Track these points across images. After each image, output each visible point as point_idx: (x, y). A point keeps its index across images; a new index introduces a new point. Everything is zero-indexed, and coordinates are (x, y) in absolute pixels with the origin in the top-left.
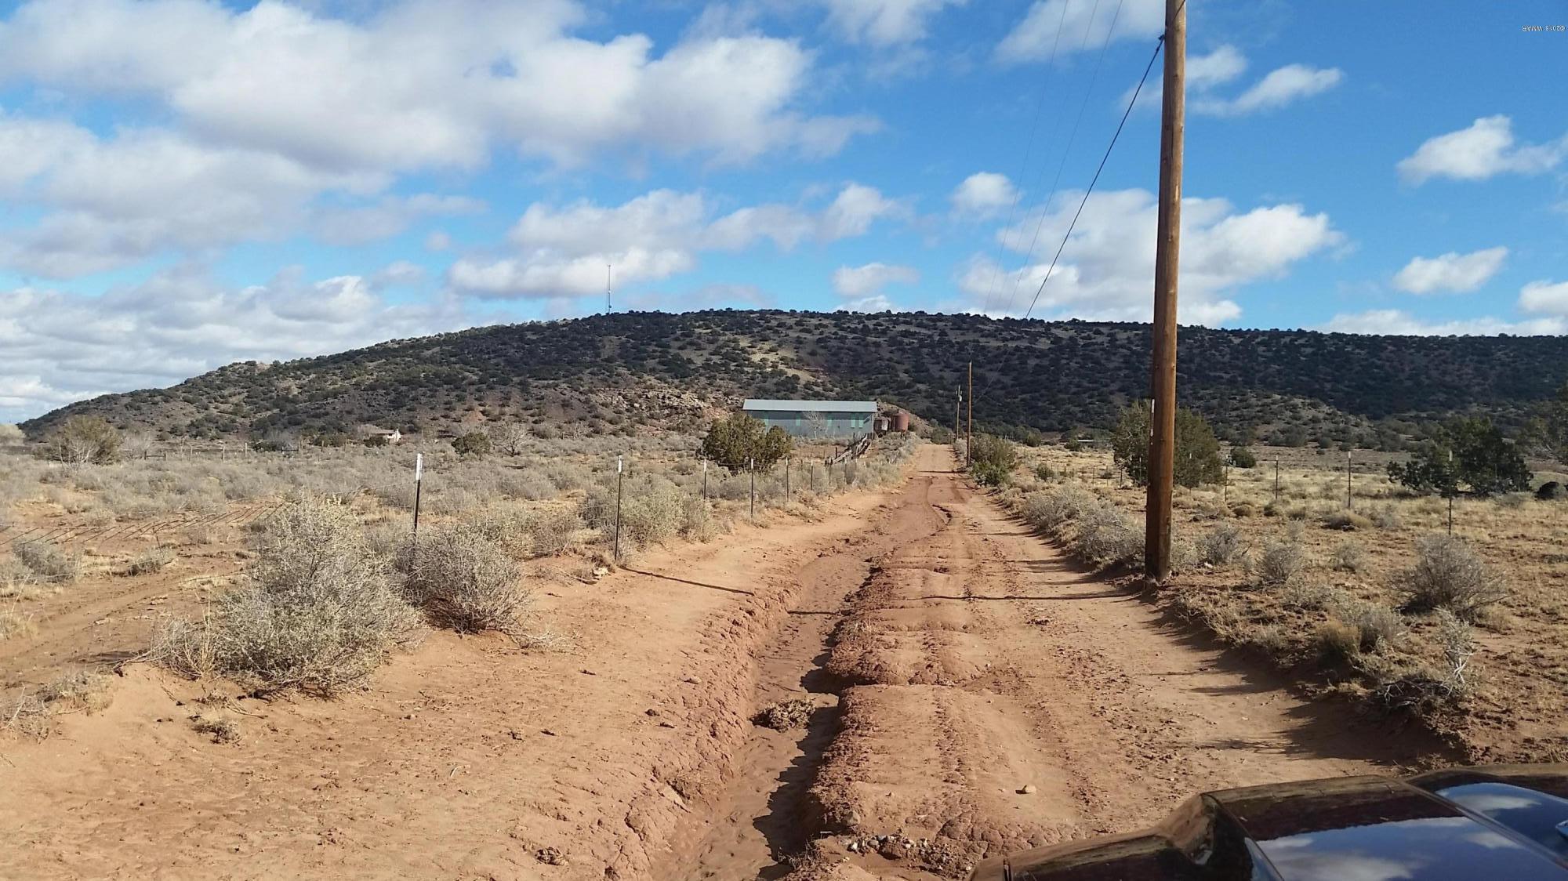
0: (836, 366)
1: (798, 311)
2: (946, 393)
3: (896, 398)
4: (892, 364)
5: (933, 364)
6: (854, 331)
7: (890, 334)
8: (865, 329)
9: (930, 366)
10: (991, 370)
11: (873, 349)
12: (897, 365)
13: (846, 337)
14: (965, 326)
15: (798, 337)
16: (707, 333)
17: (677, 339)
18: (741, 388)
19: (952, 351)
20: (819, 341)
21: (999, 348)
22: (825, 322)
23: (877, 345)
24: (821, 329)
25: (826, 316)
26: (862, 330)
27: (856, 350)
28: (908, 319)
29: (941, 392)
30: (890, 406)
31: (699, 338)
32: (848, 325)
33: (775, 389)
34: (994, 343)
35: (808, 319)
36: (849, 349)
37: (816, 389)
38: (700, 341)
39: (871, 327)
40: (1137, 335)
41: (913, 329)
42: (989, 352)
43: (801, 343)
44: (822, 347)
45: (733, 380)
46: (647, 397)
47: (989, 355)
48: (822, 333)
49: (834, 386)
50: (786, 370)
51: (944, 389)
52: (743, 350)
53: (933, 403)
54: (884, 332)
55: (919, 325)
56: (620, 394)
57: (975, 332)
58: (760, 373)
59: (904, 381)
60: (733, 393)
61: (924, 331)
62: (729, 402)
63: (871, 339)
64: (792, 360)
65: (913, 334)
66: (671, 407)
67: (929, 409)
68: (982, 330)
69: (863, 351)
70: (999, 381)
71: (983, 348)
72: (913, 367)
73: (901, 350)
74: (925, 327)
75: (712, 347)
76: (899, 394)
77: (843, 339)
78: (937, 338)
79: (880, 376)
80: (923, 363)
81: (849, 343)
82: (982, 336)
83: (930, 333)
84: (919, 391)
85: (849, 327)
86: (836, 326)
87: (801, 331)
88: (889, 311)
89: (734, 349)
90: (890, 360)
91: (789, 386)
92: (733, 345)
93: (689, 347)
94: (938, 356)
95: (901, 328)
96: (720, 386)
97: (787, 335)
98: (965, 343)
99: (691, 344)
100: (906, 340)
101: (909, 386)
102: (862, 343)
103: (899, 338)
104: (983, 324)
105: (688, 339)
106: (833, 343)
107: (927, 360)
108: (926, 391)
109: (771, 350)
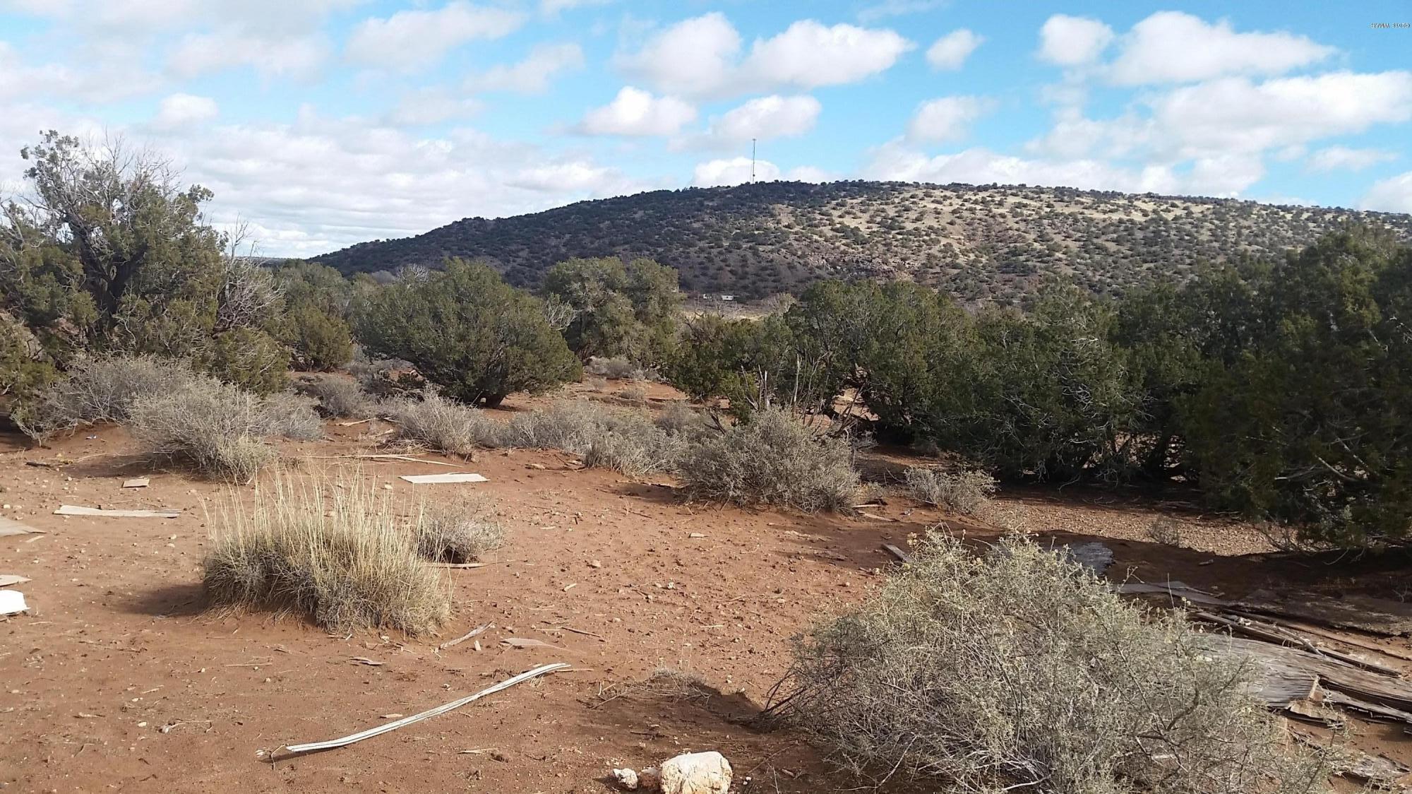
0: (974, 235)
1: (920, 183)
4: (1021, 233)
5: (1056, 234)
6: (976, 202)
7: (1007, 205)
10: (1107, 241)
11: (1002, 220)
13: (973, 209)
14: (1065, 198)
15: (934, 208)
16: (858, 203)
19: (1069, 223)
20: (953, 211)
21: (1104, 220)
22: (947, 193)
23: (1002, 216)
24: (949, 201)
25: (946, 187)
26: (982, 202)
27: (986, 221)
28: (1015, 191)
29: (1078, 260)
31: (853, 207)
32: (968, 195)
34: (1099, 215)
35: (933, 191)
36: (980, 220)
39: (988, 198)
40: (1208, 209)
41: (1024, 200)
42: (1098, 223)
43: (939, 213)
44: (958, 218)
46: (844, 261)
47: (1100, 226)
48: (951, 204)
50: (938, 238)
51: (1076, 256)
52: (894, 219)
54: (1001, 204)
55: (1026, 197)
56: (823, 258)
57: (1076, 204)
58: (922, 241)
60: (909, 258)
61: (1034, 203)
62: (907, 266)
63: (994, 210)
64: (939, 228)
65: (1025, 206)
66: (866, 270)
68: (1082, 203)
69: (994, 222)
70: (1119, 251)
71: (1091, 219)
72: (1039, 237)
73: (1025, 221)
74: (1033, 198)
75: (866, 216)
77: (971, 210)
81: (979, 214)
86: (958, 197)
88: (995, 184)
89: (885, 218)
92: (883, 214)
94: (1058, 228)
95: (1013, 199)
96: (897, 252)
98: (1075, 215)
99: (848, 212)
100: (1024, 212)
102: (991, 214)
103: (1016, 210)
104: (1078, 195)
105: (844, 209)
106: (966, 214)
107: (1049, 230)
109: (917, 220)
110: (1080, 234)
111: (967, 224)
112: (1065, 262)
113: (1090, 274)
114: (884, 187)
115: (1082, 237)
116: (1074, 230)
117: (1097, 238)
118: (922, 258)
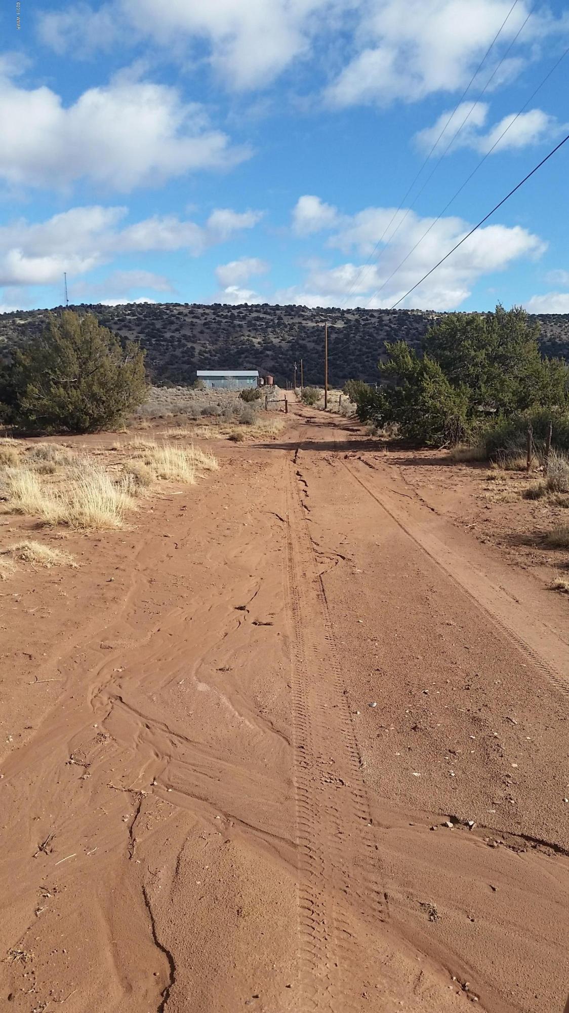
0: (217, 340)
1: (190, 304)
2: (284, 357)
3: (254, 360)
4: (250, 338)
5: (275, 338)
6: (226, 317)
7: (248, 318)
8: (232, 316)
9: (273, 340)
10: (310, 342)
11: (238, 329)
12: (253, 339)
13: (221, 322)
14: (293, 313)
15: (192, 322)
16: (134, 319)
17: (115, 323)
18: (160, 355)
19: (286, 330)
20: (205, 324)
21: (313, 327)
22: (207, 311)
23: (240, 326)
24: (206, 316)
25: (208, 307)
26: (231, 317)
27: (227, 330)
28: (258, 309)
29: (280, 356)
30: (251, 365)
31: (130, 322)
32: (222, 313)
33: (181, 355)
34: (311, 324)
35: (197, 309)
36: (224, 329)
37: (206, 355)
38: (130, 325)
39: (236, 314)
41: (262, 316)
42: (308, 330)
43: (194, 325)
44: (207, 328)
45: (155, 350)
47: (308, 332)
48: (206, 319)
49: (216, 353)
50: (186, 343)
51: (282, 354)
52: (158, 330)
53: (277, 363)
54: (244, 318)
55: (265, 313)
57: (299, 317)
58: (172, 346)
59: (258, 350)
60: (156, 358)
61: (268, 317)
62: (154, 364)
63: (237, 322)
64: (190, 336)
65: (262, 319)
67: (274, 366)
68: (303, 316)
69: (232, 331)
70: (314, 349)
71: (304, 327)
72: (263, 341)
74: (269, 314)
75: (139, 329)
76: (256, 358)
77: (219, 323)
78: (276, 321)
79: (244, 346)
80: (269, 338)
81: (223, 325)
82: (303, 320)
83: (272, 318)
84: (268, 356)
85: (222, 315)
86: (214, 314)
87: (193, 317)
88: (246, 304)
89: (153, 330)
90: (249, 336)
91: (190, 353)
92: (152, 327)
93: (124, 328)
94: (277, 333)
95: (255, 315)
97: (185, 320)
98: (294, 324)
99: (125, 326)
100: (258, 323)
101: (261, 353)
102: (232, 325)
103: (253, 322)
104: (303, 311)
105: (123, 323)
106: (214, 325)
108: (272, 355)
109: (177, 330)
110: (292, 338)
111: (213, 333)
113: (285, 365)
114: (161, 307)
115: (293, 339)
116: (289, 336)
117: (303, 340)
118: (167, 357)
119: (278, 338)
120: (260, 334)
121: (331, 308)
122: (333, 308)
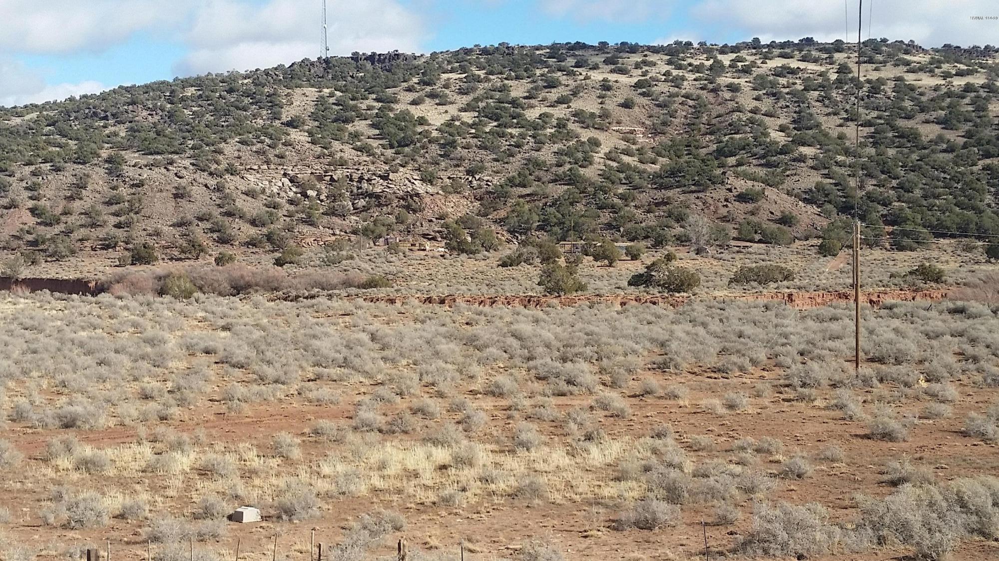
0: (664, 124)
1: (611, 43)
2: (849, 160)
3: (762, 172)
4: (757, 117)
5: (828, 115)
6: (698, 69)
7: (756, 72)
8: (717, 68)
9: (822, 119)
10: (927, 122)
11: (728, 95)
12: (767, 119)
13: (683, 79)
14: (879, 57)
15: (605, 80)
16: (460, 79)
17: (409, 90)
20: (638, 85)
21: (937, 88)
22: (653, 58)
23: (734, 89)
24: (645, 68)
25: (655, 50)
26: (711, 68)
28: (788, 50)
29: (840, 158)
30: (750, 183)
31: (446, 86)
32: (690, 60)
33: (554, 161)
34: (927, 81)
35: (627, 55)
36: (687, 96)
37: (626, 159)
38: (447, 91)
39: (727, 63)
41: (794, 64)
42: (922, 94)
44: (643, 94)
45: (486, 148)
46: (332, 179)
47: (924, 99)
48: (644, 74)
49: (659, 154)
50: (579, 130)
51: (847, 152)
52: (514, 103)
53: (827, 176)
54: (746, 71)
55: (804, 59)
56: (285, 175)
57: (896, 65)
58: (534, 137)
59: (777, 143)
60: (481, 169)
61: (811, 67)
63: (724, 80)
64: (592, 115)
65: (793, 72)
66: (371, 195)
67: (819, 187)
68: (908, 63)
69: (713, 100)
70: (940, 139)
71: (912, 88)
73: (774, 95)
74: (815, 61)
75: (466, 99)
76: (768, 165)
77: (677, 82)
78: (833, 77)
79: (738, 136)
80: (811, 115)
81: (688, 86)
82: (908, 72)
83: (823, 69)
84: (802, 159)
85: (690, 65)
86: (669, 63)
87: (612, 71)
88: (756, 40)
89: (500, 101)
90: (754, 111)
91: (580, 155)
92: (497, 95)
93: (427, 100)
94: (836, 103)
95: (778, 62)
96: (462, 159)
97: (587, 78)
98: (882, 82)
99: (432, 96)
100: (783, 81)
101: (784, 151)
102: (711, 86)
103: (771, 78)
104: (907, 52)
105: (428, 89)
106: (663, 88)
107: (817, 109)
108: (815, 158)
109: (561, 101)
110: (875, 114)
111: (658, 106)
112: (810, 163)
113: (852, 182)
114: (538, 52)
115: (879, 117)
116: (867, 108)
117: (909, 117)
118: (516, 164)
119: (835, 114)
120: (787, 106)
121: (983, 47)
122: (987, 47)
